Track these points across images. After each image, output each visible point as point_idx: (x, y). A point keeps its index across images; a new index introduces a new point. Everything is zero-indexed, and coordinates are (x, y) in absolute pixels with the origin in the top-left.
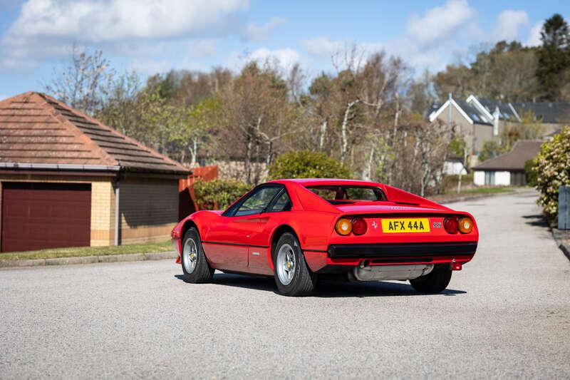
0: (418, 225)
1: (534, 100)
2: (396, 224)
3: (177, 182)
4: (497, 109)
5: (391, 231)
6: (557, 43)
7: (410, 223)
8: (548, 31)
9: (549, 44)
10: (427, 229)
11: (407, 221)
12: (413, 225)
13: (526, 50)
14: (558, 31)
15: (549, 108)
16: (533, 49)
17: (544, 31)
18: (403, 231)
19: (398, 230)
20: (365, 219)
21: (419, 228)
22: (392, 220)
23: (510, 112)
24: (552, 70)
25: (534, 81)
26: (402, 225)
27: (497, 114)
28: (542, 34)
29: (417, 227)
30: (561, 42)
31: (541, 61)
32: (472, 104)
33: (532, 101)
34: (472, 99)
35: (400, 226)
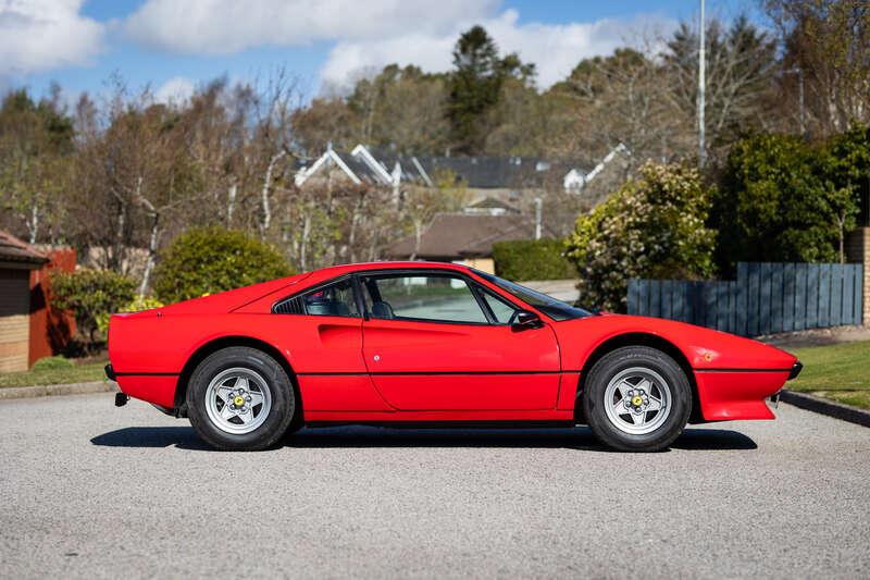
1: (448, 154)
3: (26, 274)
4: (398, 166)
6: (478, 69)
8: (464, 50)
9: (465, 69)
13: (430, 78)
14: (479, 51)
15: (473, 166)
16: (439, 76)
17: (458, 51)
23: (415, 171)
24: (470, 109)
25: (445, 125)
27: (397, 174)
28: (456, 55)
30: (483, 67)
31: (454, 95)
32: (361, 159)
33: (443, 155)
34: (361, 151)
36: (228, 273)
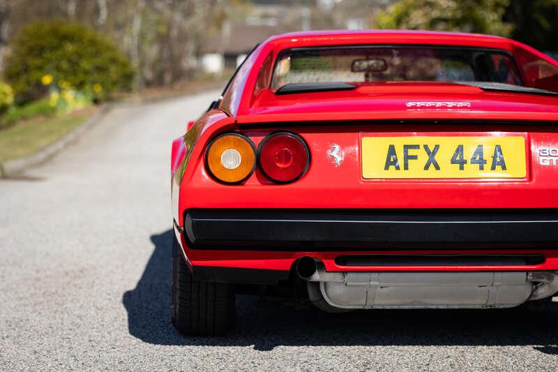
0: (488, 155)
2: (411, 152)
5: (392, 173)
7: (460, 149)
10: (516, 171)
11: (447, 144)
12: (468, 154)
18: (432, 173)
19: (416, 171)
20: (307, 136)
21: (488, 166)
22: (399, 141)
26: (432, 154)
29: (482, 163)
35: (423, 157)
36: (70, 61)
